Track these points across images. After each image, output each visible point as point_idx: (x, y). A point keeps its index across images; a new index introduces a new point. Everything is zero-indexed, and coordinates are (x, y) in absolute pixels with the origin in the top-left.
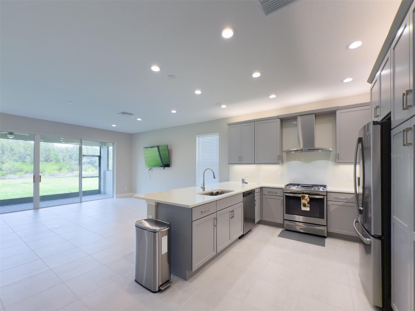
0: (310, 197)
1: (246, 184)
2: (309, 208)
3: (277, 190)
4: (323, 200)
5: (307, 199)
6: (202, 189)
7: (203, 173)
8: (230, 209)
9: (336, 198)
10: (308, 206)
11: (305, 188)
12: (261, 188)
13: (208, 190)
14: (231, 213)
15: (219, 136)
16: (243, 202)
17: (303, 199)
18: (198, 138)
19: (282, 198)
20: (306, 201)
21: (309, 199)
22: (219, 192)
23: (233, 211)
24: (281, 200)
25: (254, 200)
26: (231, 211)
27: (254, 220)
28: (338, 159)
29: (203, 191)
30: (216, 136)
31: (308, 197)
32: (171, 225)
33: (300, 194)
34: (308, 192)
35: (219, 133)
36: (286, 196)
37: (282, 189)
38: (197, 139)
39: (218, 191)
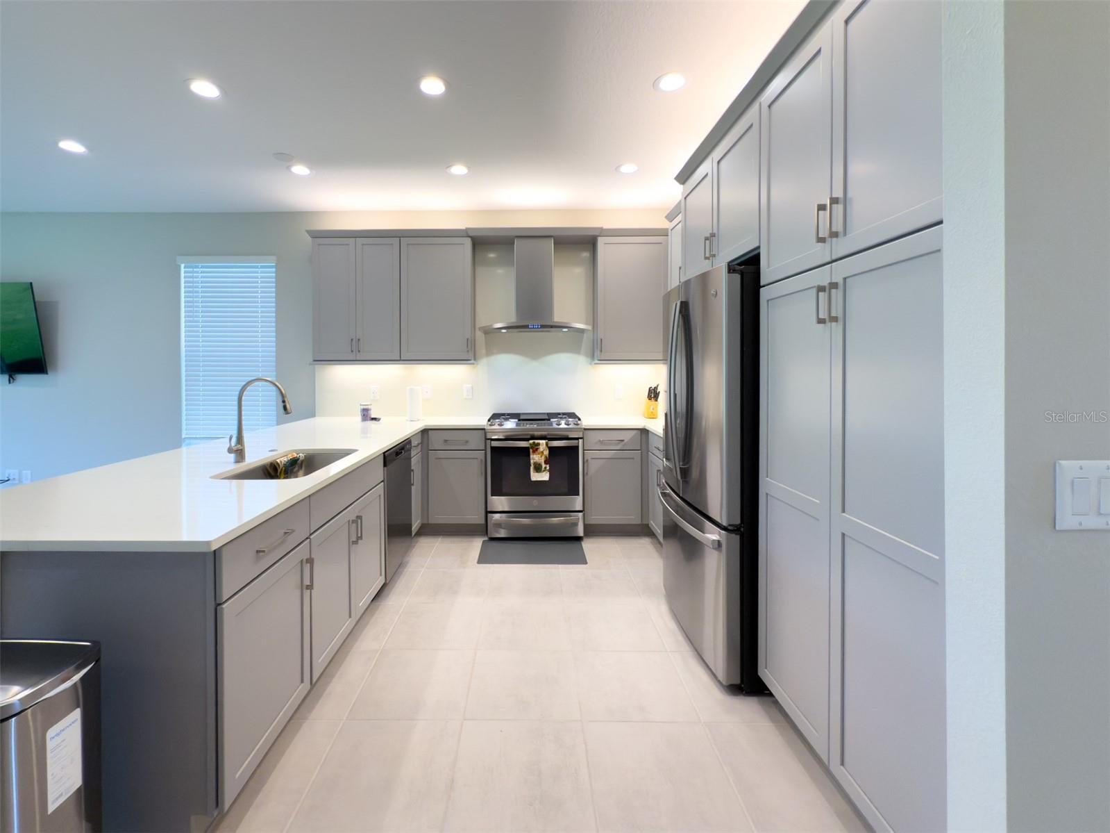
0: (549, 445)
1: (374, 422)
2: (548, 474)
3: (466, 435)
4: (575, 449)
5: (542, 452)
6: (233, 456)
7: (236, 398)
8: (350, 514)
9: (601, 442)
10: (545, 468)
11: (538, 425)
12: (425, 432)
13: (256, 455)
14: (354, 525)
15: (274, 270)
16: (383, 483)
17: (534, 452)
18: (185, 268)
19: (481, 454)
20: (541, 457)
21: (548, 451)
22: (298, 459)
23: (359, 517)
24: (479, 460)
25: (408, 470)
26: (353, 521)
27: (410, 526)
28: (601, 351)
29: (237, 462)
30: (262, 267)
31: (545, 446)
32: (99, 650)
33: (527, 440)
34: (544, 433)
35: (274, 258)
36: (493, 449)
37: (484, 429)
38: (183, 270)
39: (295, 455)
